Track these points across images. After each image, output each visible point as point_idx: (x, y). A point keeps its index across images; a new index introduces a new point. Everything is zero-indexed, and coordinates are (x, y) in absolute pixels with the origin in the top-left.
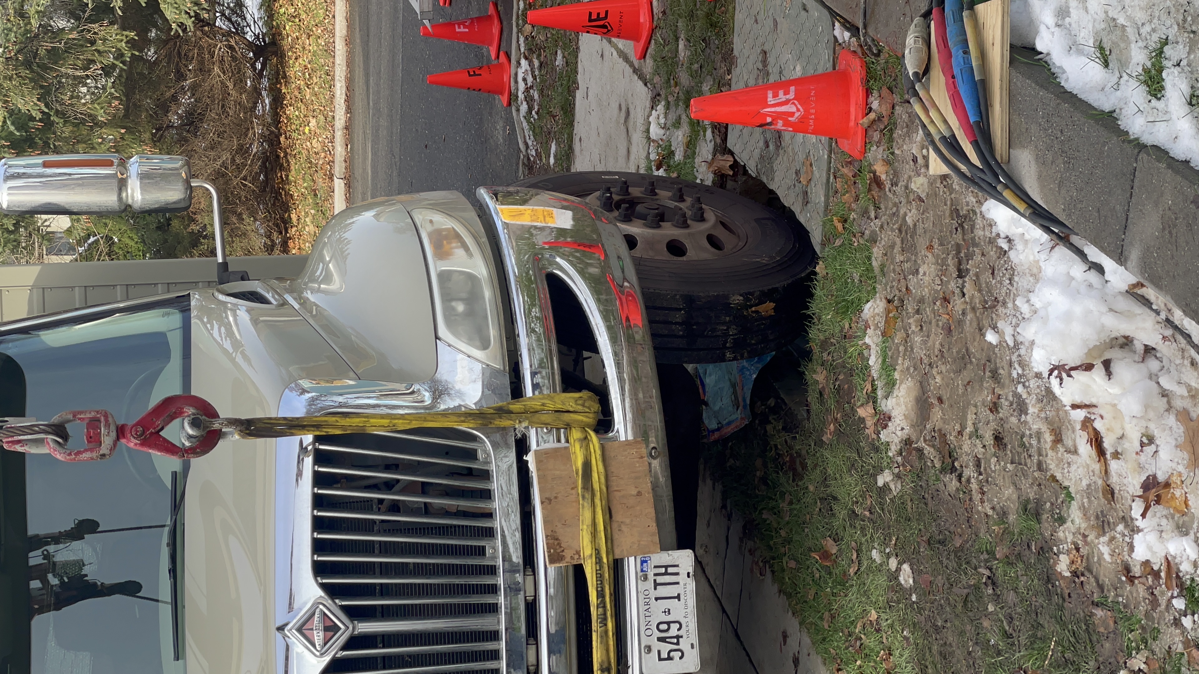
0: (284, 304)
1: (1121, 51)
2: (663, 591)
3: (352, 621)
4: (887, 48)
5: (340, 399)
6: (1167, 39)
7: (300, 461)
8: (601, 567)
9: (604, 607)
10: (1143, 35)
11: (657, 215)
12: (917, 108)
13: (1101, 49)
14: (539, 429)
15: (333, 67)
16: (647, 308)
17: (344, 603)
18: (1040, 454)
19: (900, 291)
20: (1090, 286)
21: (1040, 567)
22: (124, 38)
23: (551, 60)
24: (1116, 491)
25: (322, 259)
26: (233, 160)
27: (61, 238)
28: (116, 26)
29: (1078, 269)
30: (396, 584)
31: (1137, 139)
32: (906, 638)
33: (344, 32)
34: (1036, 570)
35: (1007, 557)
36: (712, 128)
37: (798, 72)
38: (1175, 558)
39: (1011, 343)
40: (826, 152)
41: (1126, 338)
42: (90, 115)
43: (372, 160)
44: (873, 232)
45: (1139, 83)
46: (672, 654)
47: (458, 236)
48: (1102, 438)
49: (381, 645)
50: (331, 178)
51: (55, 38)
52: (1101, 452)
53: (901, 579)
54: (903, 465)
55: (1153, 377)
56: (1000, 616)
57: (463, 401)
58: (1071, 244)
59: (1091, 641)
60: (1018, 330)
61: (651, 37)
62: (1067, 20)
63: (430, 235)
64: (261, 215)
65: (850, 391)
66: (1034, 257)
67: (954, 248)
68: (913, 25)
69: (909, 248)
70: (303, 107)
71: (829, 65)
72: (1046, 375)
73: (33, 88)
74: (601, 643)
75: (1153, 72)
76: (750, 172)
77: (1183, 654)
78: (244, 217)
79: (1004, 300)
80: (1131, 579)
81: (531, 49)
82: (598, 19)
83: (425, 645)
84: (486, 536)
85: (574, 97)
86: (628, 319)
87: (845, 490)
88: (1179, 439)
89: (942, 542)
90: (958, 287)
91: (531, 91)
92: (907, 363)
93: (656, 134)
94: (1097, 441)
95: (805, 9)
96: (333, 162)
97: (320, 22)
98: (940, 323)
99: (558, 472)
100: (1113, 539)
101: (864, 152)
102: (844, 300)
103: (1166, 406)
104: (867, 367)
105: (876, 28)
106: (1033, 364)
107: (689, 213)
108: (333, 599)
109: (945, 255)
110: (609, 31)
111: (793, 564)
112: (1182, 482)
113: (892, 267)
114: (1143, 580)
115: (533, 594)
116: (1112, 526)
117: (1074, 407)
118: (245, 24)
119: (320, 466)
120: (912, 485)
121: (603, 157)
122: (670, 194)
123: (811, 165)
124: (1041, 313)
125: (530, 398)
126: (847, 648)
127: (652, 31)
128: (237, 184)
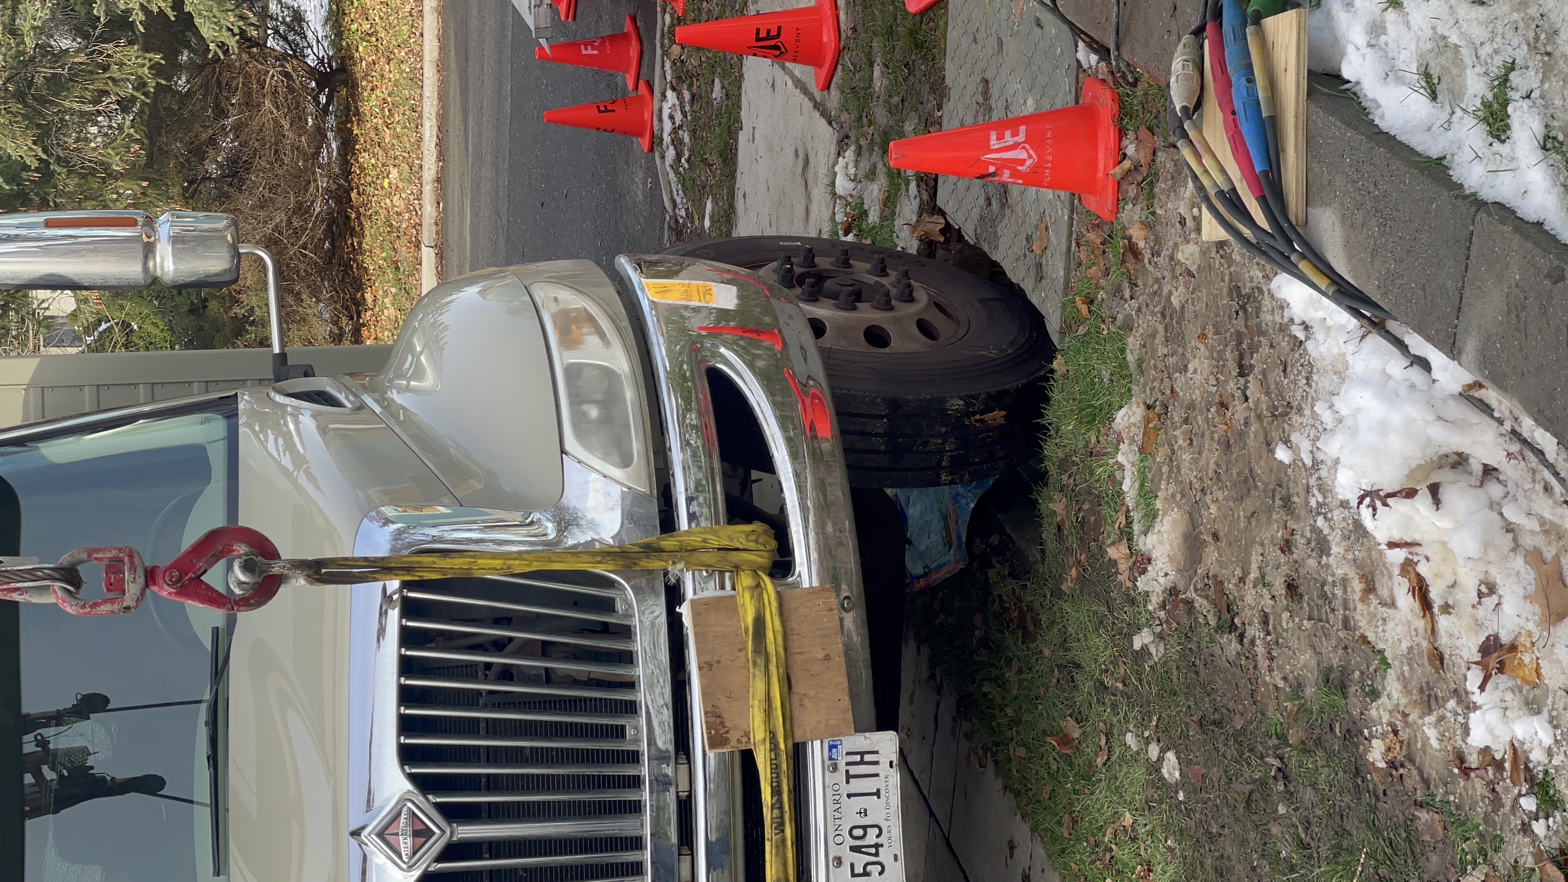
0: (361, 407)
1: (1453, 79)
2: (857, 785)
3: (450, 823)
4: (1146, 75)
5: (434, 532)
6: (1513, 62)
7: (383, 614)
8: (777, 756)
9: (781, 808)
10: (1483, 57)
11: (852, 293)
12: (1186, 153)
13: (1427, 76)
14: (696, 573)
15: (421, 100)
16: (838, 414)
17: (438, 800)
18: (1346, 608)
19: (1163, 394)
20: (1413, 387)
21: (1346, 755)
22: (147, 61)
23: (706, 91)
24: (1446, 656)
25: (411, 349)
26: (289, 222)
27: (63, 324)
28: (136, 47)
29: (1396, 365)
30: (507, 775)
31: (1474, 194)
32: (1170, 849)
33: (436, 55)
34: (1341, 759)
35: (1303, 742)
36: (917, 180)
37: (1030, 107)
38: (1523, 743)
39: (1308, 462)
40: (1066, 212)
41: (1460, 455)
42: (102, 164)
43: (471, 222)
44: (1128, 317)
45: (1476, 121)
46: (869, 868)
47: (591, 319)
48: (1427, 585)
49: (487, 856)
50: (418, 246)
51: (57, 62)
52: (1426, 604)
53: (1164, 771)
54: (1167, 622)
55: (1494, 506)
56: (1294, 819)
57: (598, 534)
58: (1388, 332)
59: (1413, 853)
60: (1318, 444)
61: (838, 61)
62: (1383, 38)
63: (554, 317)
64: (325, 295)
65: (1098, 524)
66: (1339, 349)
67: (1234, 337)
68: (1181, 46)
69: (1174, 337)
70: (381, 153)
71: (1071, 99)
72: (1354, 503)
73: (27, 128)
74: (777, 855)
75: (1496, 106)
76: (966, 238)
77: (1533, 870)
78: (304, 297)
79: (1299, 405)
80: (1466, 772)
81: (680, 77)
82: (769, 37)
83: (545, 855)
84: (626, 712)
85: (736, 140)
86: (812, 428)
87: (1090, 655)
88: (1529, 587)
89: (1218, 723)
90: (1239, 388)
91: (680, 132)
92: (1172, 488)
93: (844, 188)
94: (1421, 591)
95: (1039, 25)
96: (420, 225)
97: (405, 42)
98: (1216, 436)
99: (721, 629)
100: (1441, 718)
101: (1116, 211)
102: (1089, 406)
103: (1512, 545)
104: (1120, 494)
105: (1132, 50)
106: (1337, 490)
107: (894, 292)
108: (424, 795)
109: (1221, 347)
110: (782, 53)
111: (1022, 752)
112: (1533, 644)
113: (1152, 362)
114: (1482, 772)
115: (687, 789)
116: (1441, 701)
117: (1392, 545)
118: (306, 44)
119: (408, 619)
120: (1179, 648)
121: (774, 219)
122: (868, 266)
123: (1047, 229)
124: (1349, 422)
125: (686, 531)
126: (1093, 862)
127: (839, 53)
128: (295, 254)
